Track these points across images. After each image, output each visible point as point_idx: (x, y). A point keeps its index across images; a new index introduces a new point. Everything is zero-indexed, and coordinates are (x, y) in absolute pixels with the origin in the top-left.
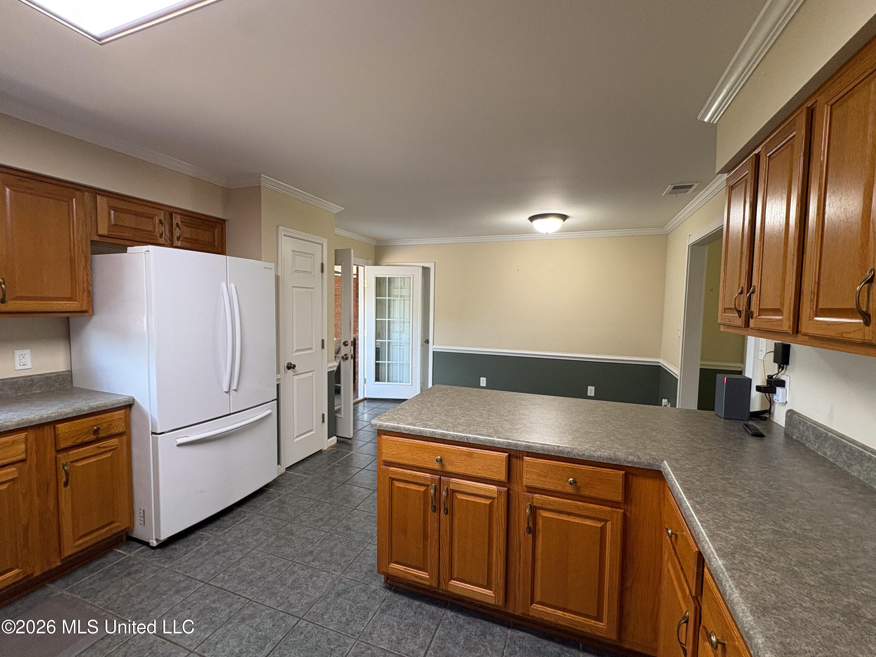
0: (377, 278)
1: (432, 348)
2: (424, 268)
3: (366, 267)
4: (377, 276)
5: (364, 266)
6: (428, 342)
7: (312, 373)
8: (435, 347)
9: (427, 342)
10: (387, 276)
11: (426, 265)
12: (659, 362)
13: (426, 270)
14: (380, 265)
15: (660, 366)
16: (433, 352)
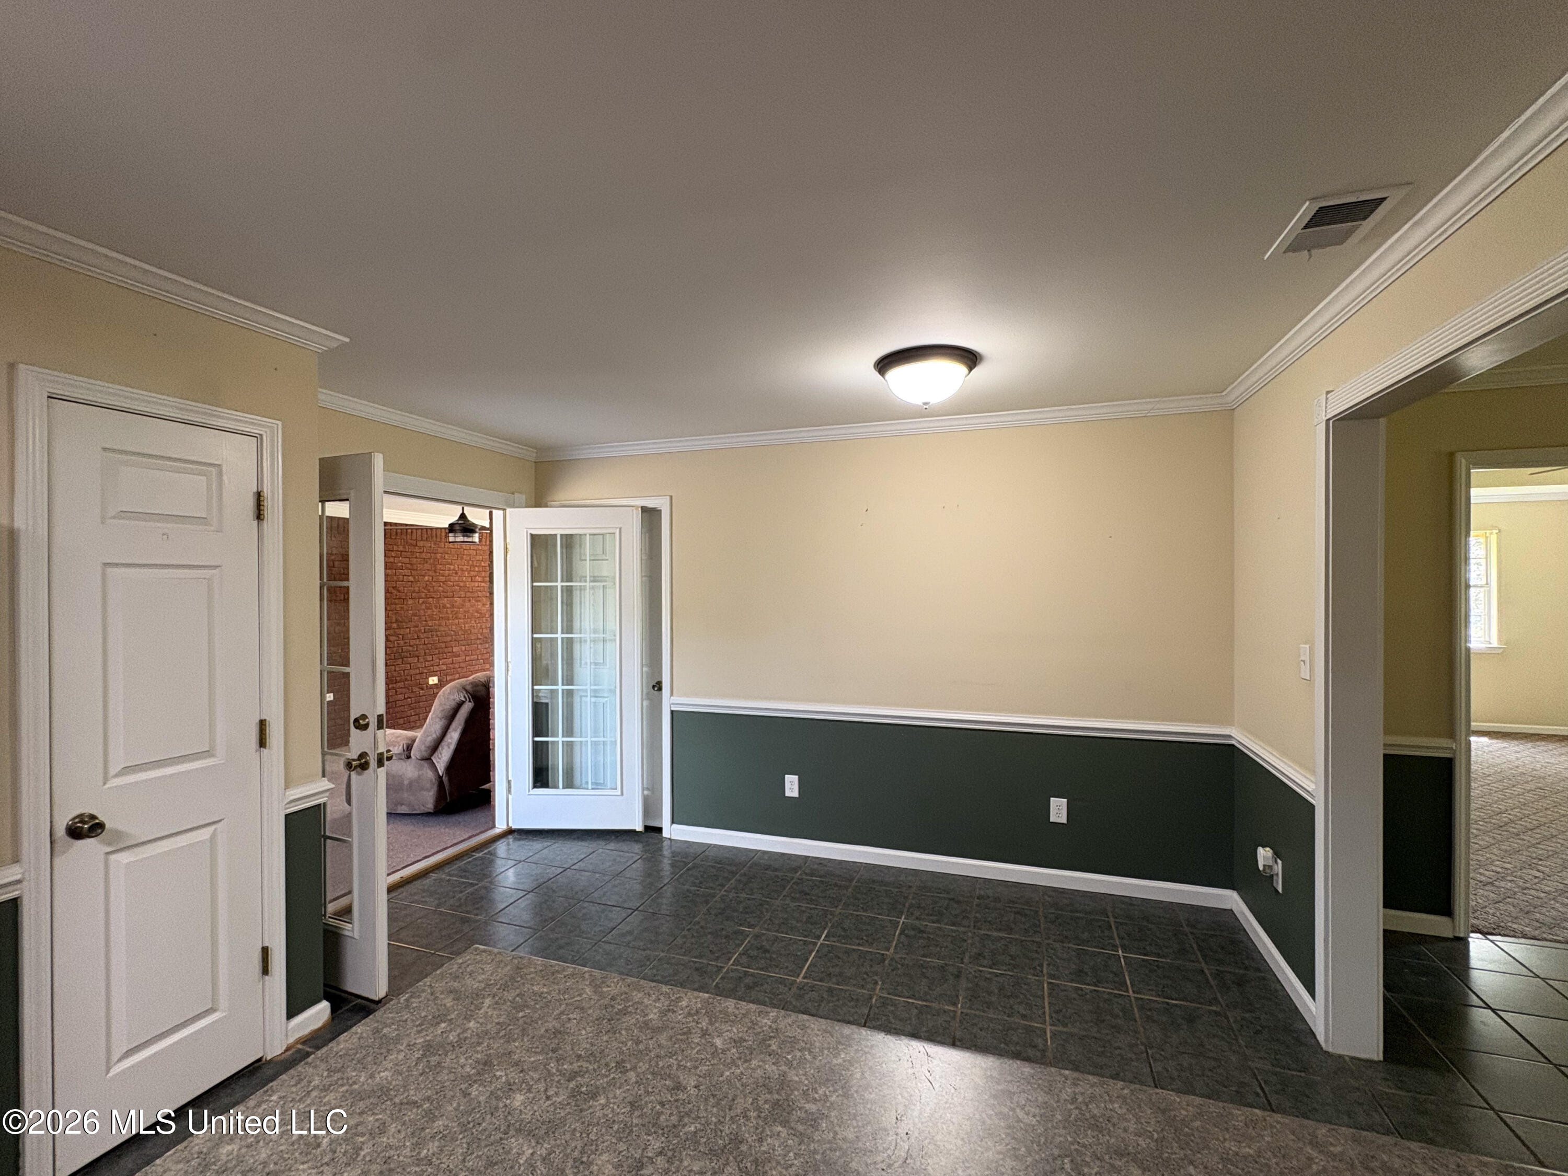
0: (532, 535)
1: (670, 702)
2: (645, 510)
3: (508, 510)
4: (534, 532)
5: (504, 510)
6: (660, 689)
7: (211, 829)
8: (675, 699)
9: (658, 686)
10: (559, 532)
11: (650, 503)
12: (1230, 737)
13: (650, 516)
14: (546, 506)
15: (1233, 745)
16: (672, 712)
